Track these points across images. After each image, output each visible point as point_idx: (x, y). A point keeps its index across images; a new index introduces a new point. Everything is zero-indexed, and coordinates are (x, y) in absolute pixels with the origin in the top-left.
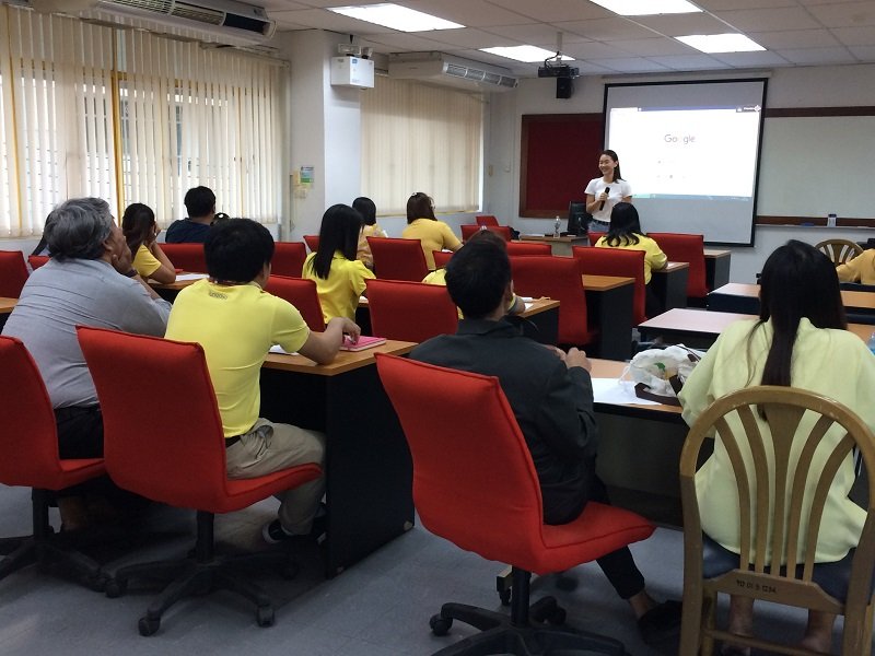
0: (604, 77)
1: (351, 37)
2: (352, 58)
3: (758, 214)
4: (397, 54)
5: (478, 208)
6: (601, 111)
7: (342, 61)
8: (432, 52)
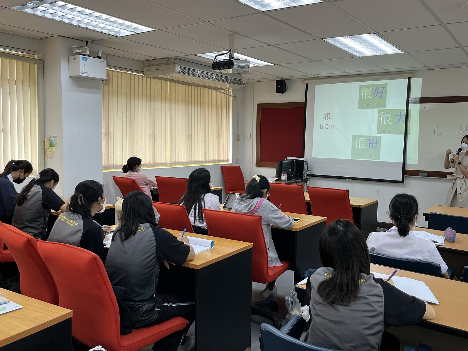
0: (306, 79)
1: (87, 42)
2: (81, 56)
3: (406, 169)
4: (149, 61)
5: (228, 160)
6: (303, 100)
7: (74, 59)
8: (169, 58)
